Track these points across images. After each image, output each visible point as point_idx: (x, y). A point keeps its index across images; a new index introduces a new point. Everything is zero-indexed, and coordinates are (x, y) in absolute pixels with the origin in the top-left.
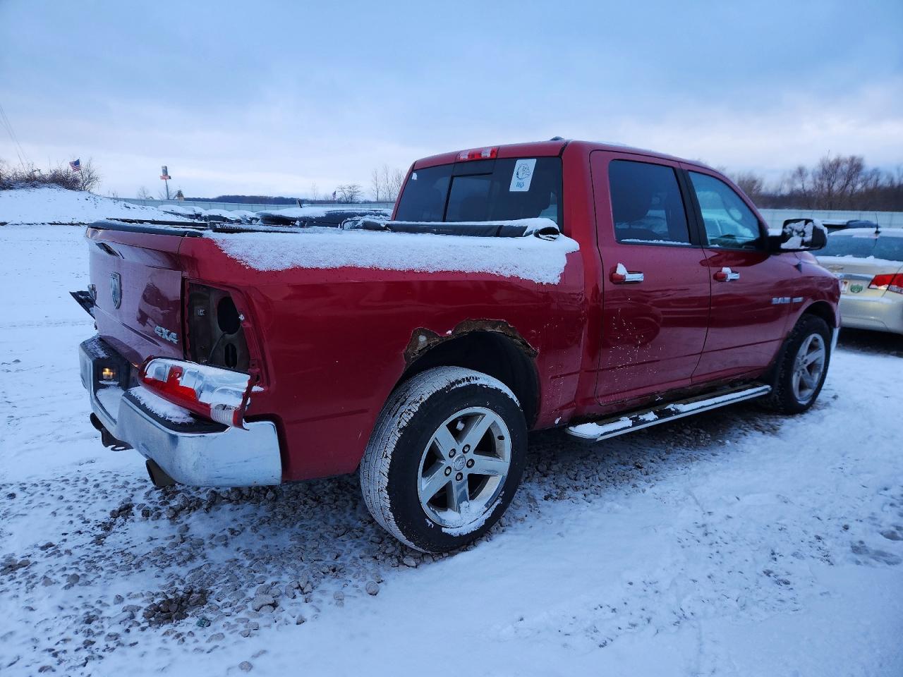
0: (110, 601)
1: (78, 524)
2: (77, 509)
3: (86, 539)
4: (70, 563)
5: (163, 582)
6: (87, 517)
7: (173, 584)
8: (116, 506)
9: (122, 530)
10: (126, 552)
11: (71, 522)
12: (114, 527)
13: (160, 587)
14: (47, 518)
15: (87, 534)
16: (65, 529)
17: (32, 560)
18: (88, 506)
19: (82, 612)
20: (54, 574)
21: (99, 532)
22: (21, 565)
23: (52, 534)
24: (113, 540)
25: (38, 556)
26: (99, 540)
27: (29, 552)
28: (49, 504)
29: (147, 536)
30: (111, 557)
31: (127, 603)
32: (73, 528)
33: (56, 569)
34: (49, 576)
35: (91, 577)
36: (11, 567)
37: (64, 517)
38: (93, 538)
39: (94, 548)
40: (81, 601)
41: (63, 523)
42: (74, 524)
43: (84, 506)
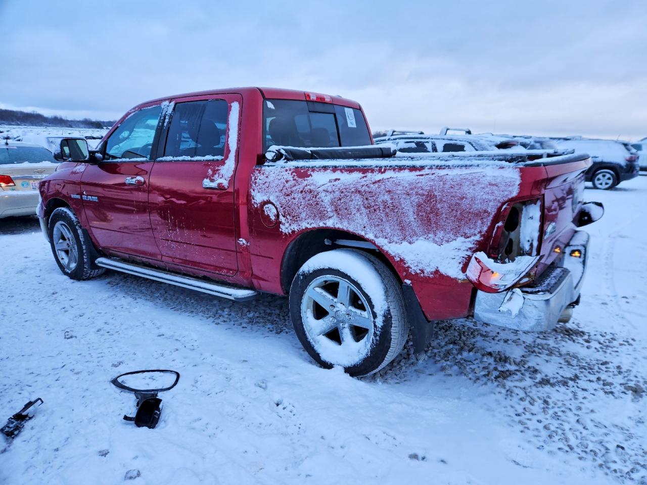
0: (593, 349)
1: (581, 394)
2: (574, 405)
3: (582, 383)
4: (601, 373)
5: (563, 343)
6: (571, 395)
7: (560, 340)
8: (547, 388)
9: (558, 376)
10: (566, 364)
11: (584, 398)
12: (559, 380)
13: (566, 342)
14: (599, 411)
15: (579, 385)
16: (590, 397)
17: (623, 389)
18: (565, 401)
19: (608, 351)
20: (613, 372)
21: (571, 383)
22: (630, 388)
23: (602, 399)
24: (567, 373)
25: (617, 389)
26: (576, 378)
27: (623, 395)
28: (592, 420)
29: (548, 364)
30: (577, 366)
31: (586, 344)
32: (585, 394)
33: (611, 374)
34: (616, 373)
35: (594, 362)
36: (637, 391)
37: (587, 405)
38: (578, 381)
39: (582, 375)
40: (606, 355)
41: (589, 402)
42: (583, 396)
43: (567, 403)
